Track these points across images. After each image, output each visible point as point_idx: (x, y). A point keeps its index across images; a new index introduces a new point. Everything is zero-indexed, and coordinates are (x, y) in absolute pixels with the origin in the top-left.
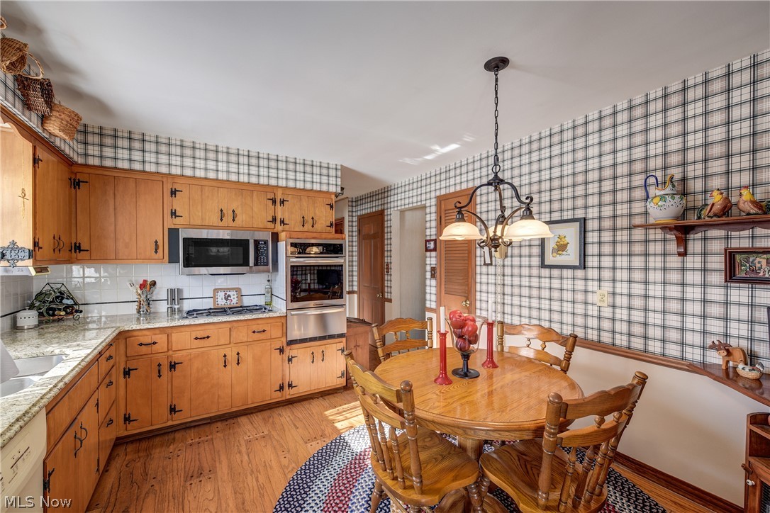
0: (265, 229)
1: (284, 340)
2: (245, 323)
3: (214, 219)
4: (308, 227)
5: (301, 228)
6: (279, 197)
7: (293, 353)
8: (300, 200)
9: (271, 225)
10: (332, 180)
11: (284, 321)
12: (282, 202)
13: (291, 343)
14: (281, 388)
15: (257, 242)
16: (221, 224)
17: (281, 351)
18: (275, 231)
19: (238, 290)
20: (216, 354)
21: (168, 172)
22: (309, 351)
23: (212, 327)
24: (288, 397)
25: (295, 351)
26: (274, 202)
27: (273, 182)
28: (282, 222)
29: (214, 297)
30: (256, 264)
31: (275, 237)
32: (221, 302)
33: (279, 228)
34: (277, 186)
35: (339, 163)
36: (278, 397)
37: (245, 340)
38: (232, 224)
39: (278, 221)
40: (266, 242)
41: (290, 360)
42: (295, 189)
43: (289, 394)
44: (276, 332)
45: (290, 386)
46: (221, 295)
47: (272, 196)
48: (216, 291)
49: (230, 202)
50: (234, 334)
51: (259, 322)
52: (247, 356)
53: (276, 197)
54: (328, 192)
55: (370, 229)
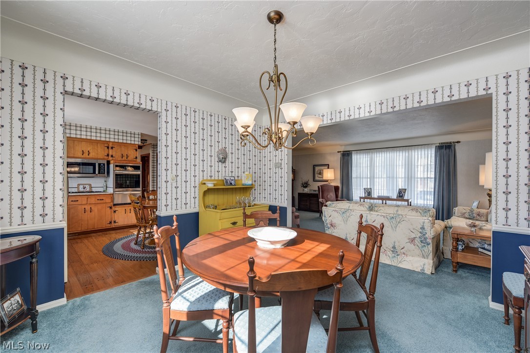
0: (104, 159)
1: (112, 204)
2: (94, 196)
3: (80, 155)
4: (125, 158)
5: (121, 159)
6: (111, 145)
7: (116, 209)
8: (121, 147)
9: (107, 157)
10: (137, 139)
11: (112, 196)
12: (112, 148)
13: (115, 205)
14: (111, 223)
15: (99, 164)
16: (82, 156)
17: (111, 208)
18: (109, 160)
19: (90, 185)
20: (81, 208)
22: (124, 209)
23: (79, 197)
24: (114, 227)
25: (117, 208)
26: (108, 148)
27: (108, 140)
28: (112, 156)
29: (78, 188)
30: (99, 173)
31: (108, 163)
32: (81, 189)
33: (110, 158)
34: (110, 141)
35: (140, 132)
36: (109, 226)
37: (94, 202)
38: (88, 156)
39: (110, 156)
40: (104, 164)
41: (115, 212)
42: (118, 142)
43: (113, 225)
44: (109, 200)
45: (115, 222)
46: (81, 187)
47: (107, 145)
48: (79, 185)
49: (86, 148)
50: (89, 200)
51: (100, 196)
52: (95, 209)
54: (134, 144)
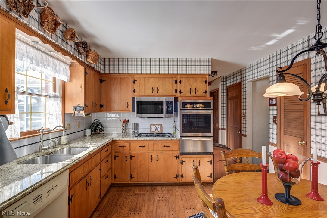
0: (172, 96)
1: (179, 152)
2: (160, 142)
3: (149, 92)
4: (193, 93)
5: (189, 95)
6: (178, 79)
7: (184, 159)
8: (189, 80)
9: (174, 94)
10: (207, 68)
11: (179, 142)
12: (180, 82)
13: (182, 154)
14: (177, 176)
15: (167, 102)
16: (152, 94)
17: (177, 157)
18: (176, 96)
19: (161, 125)
20: (148, 155)
21: (131, 73)
22: (192, 160)
23: (146, 142)
24: (181, 182)
25: (184, 158)
26: (176, 82)
27: (175, 72)
28: (180, 92)
29: (151, 128)
30: (167, 113)
31: (176, 99)
32: (154, 131)
33: (178, 95)
34: (177, 74)
35: (210, 58)
36: (175, 181)
37: (160, 150)
38: (156, 94)
39: (178, 92)
40: (171, 102)
41: (182, 163)
42: (186, 74)
43: (181, 180)
44: (175, 148)
45: (182, 176)
46: (153, 127)
47: (174, 79)
48: (151, 125)
49: (156, 84)
50: (155, 146)
51: (167, 141)
52: (161, 157)
53: (177, 80)
54: (204, 74)
55: (234, 94)
